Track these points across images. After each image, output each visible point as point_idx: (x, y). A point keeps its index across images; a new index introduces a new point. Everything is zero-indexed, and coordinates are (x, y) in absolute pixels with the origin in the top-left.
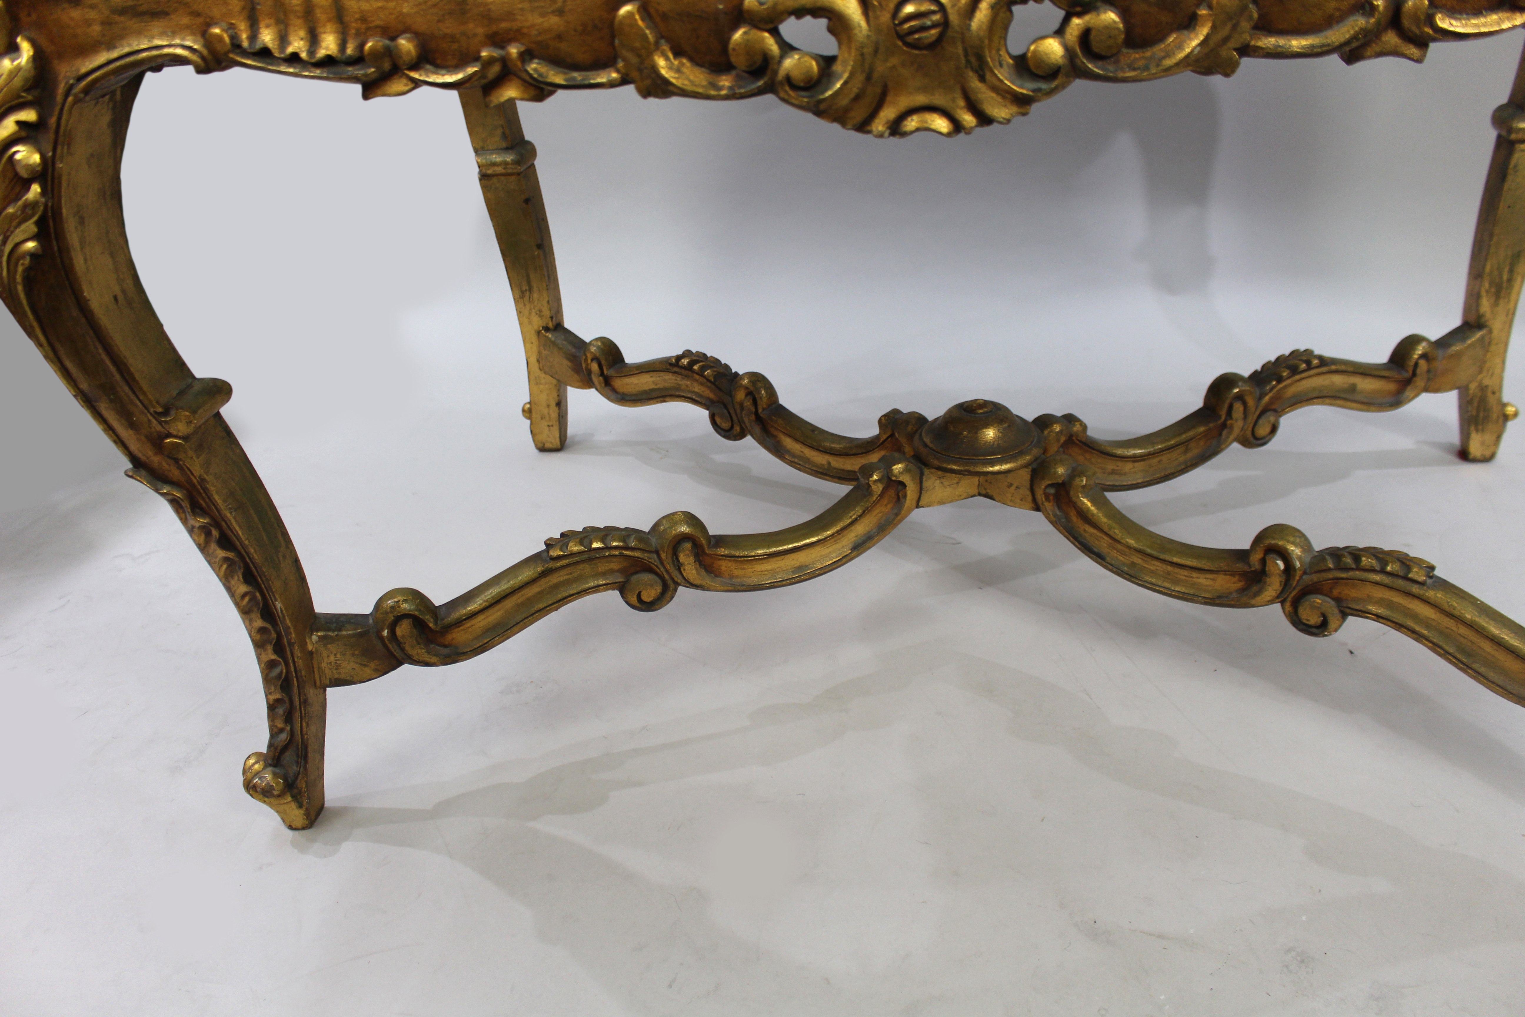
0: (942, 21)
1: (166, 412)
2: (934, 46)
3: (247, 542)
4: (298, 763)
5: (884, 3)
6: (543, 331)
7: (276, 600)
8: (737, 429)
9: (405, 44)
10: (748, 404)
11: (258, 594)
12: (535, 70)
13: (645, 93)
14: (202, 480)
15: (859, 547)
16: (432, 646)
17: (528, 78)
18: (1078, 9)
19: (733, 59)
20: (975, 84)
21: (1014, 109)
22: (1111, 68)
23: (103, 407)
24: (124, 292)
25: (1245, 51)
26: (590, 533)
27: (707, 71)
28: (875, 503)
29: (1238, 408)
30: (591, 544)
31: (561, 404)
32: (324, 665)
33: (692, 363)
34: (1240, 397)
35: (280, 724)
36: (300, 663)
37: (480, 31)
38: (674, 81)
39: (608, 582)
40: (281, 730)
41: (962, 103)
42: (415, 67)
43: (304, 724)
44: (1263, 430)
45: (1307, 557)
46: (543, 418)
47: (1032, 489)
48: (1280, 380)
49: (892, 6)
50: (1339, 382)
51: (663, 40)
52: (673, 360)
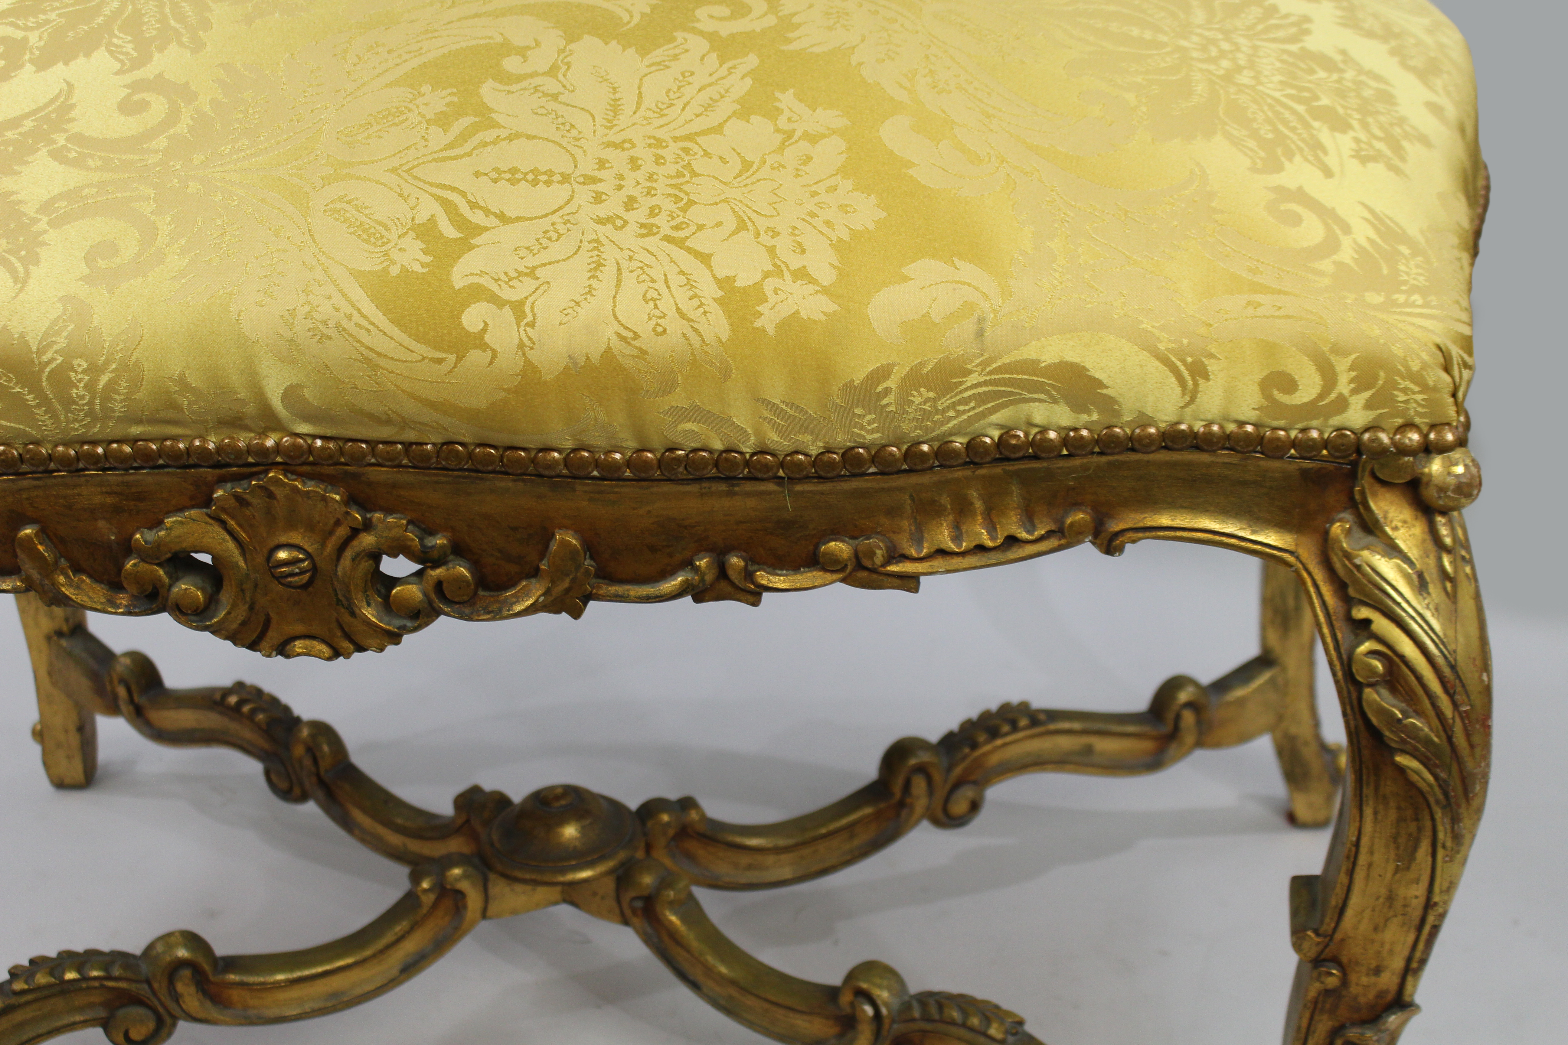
0: (311, 567)
2: (305, 586)
5: (258, 548)
6: (55, 638)
8: (297, 791)
10: (308, 762)
13: (46, 601)
15: (411, 968)
18: (433, 563)
19: (127, 584)
20: (347, 619)
21: (385, 641)
25: (589, 597)
26: (68, 958)
27: (107, 587)
28: (425, 916)
29: (919, 785)
30: (63, 973)
33: (241, 702)
34: (921, 769)
38: (73, 597)
39: (87, 1017)
41: (339, 634)
44: (959, 807)
45: (895, 1003)
46: (59, 745)
47: (618, 900)
48: (974, 746)
49: (265, 551)
50: (1065, 743)
51: (62, 560)
52: (218, 696)
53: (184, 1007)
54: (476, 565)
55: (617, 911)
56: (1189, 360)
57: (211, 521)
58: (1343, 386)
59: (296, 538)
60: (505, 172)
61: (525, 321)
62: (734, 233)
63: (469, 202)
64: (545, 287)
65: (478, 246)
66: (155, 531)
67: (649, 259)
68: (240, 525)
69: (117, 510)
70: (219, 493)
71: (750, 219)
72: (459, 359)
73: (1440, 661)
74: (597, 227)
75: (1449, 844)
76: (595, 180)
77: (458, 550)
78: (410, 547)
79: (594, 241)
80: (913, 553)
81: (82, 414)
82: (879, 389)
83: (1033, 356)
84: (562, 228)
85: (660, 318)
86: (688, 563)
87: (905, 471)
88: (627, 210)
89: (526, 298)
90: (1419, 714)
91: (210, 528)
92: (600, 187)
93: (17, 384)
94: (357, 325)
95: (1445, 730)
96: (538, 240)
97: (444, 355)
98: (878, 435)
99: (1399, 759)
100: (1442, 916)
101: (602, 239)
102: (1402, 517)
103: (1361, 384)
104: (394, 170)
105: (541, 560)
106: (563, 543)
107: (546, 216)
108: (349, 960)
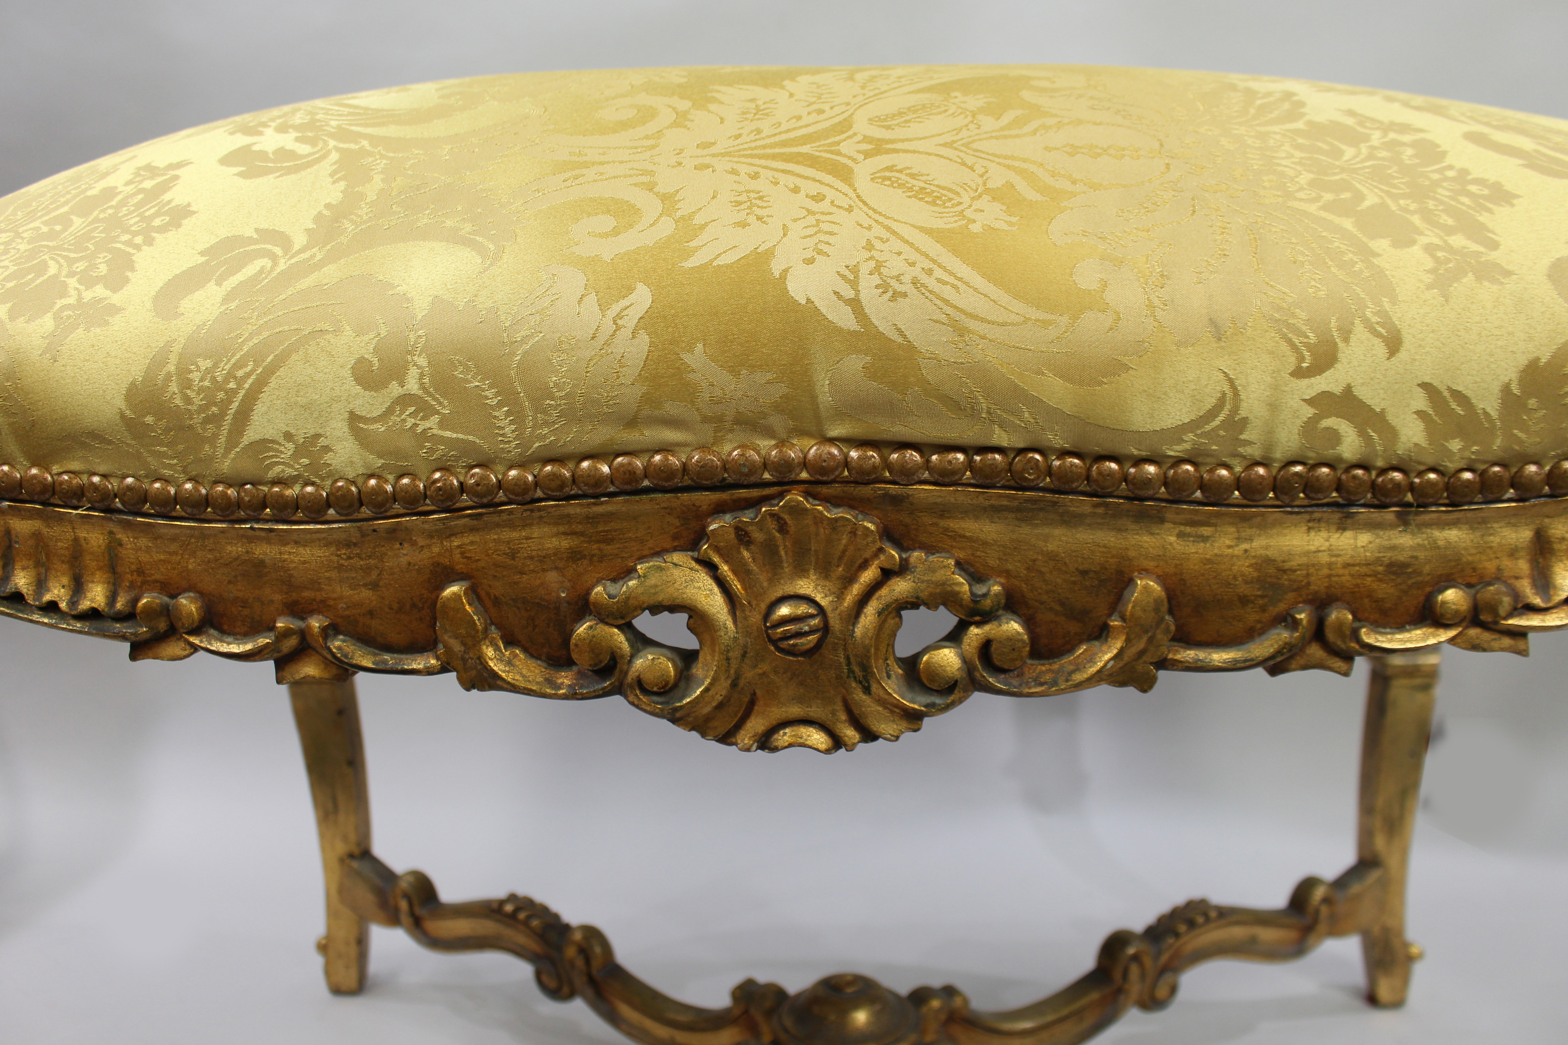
0: (821, 625)
2: (810, 653)
5: (754, 603)
6: (347, 859)
8: (566, 990)
9: (187, 605)
10: (580, 963)
12: (339, 648)
13: (469, 684)
17: (329, 657)
18: (977, 618)
19: (574, 656)
20: (859, 695)
21: (904, 724)
22: (1015, 682)
25: (1163, 664)
27: (544, 664)
31: (362, 942)
33: (517, 910)
34: (1136, 958)
37: (278, 597)
38: (503, 675)
41: (843, 717)
42: (196, 631)
44: (1161, 992)
46: (339, 957)
48: (1174, 934)
49: (763, 606)
51: (493, 628)
52: (494, 907)
54: (1029, 622)
57: (697, 567)
59: (805, 586)
63: (1048, 171)
65: (1072, 209)
66: (622, 582)
68: (734, 571)
69: (575, 556)
70: (714, 527)
72: (1074, 320)
76: (1189, 156)
77: (1012, 602)
78: (958, 593)
79: (1209, 207)
80: (1539, 602)
81: (555, 413)
84: (1169, 194)
86: (1287, 617)
89: (1145, 256)
91: (694, 577)
92: (1197, 162)
93: (476, 376)
94: (939, 280)
96: (1142, 205)
97: (1051, 317)
101: (1218, 206)
104: (948, 145)
107: (1142, 184)
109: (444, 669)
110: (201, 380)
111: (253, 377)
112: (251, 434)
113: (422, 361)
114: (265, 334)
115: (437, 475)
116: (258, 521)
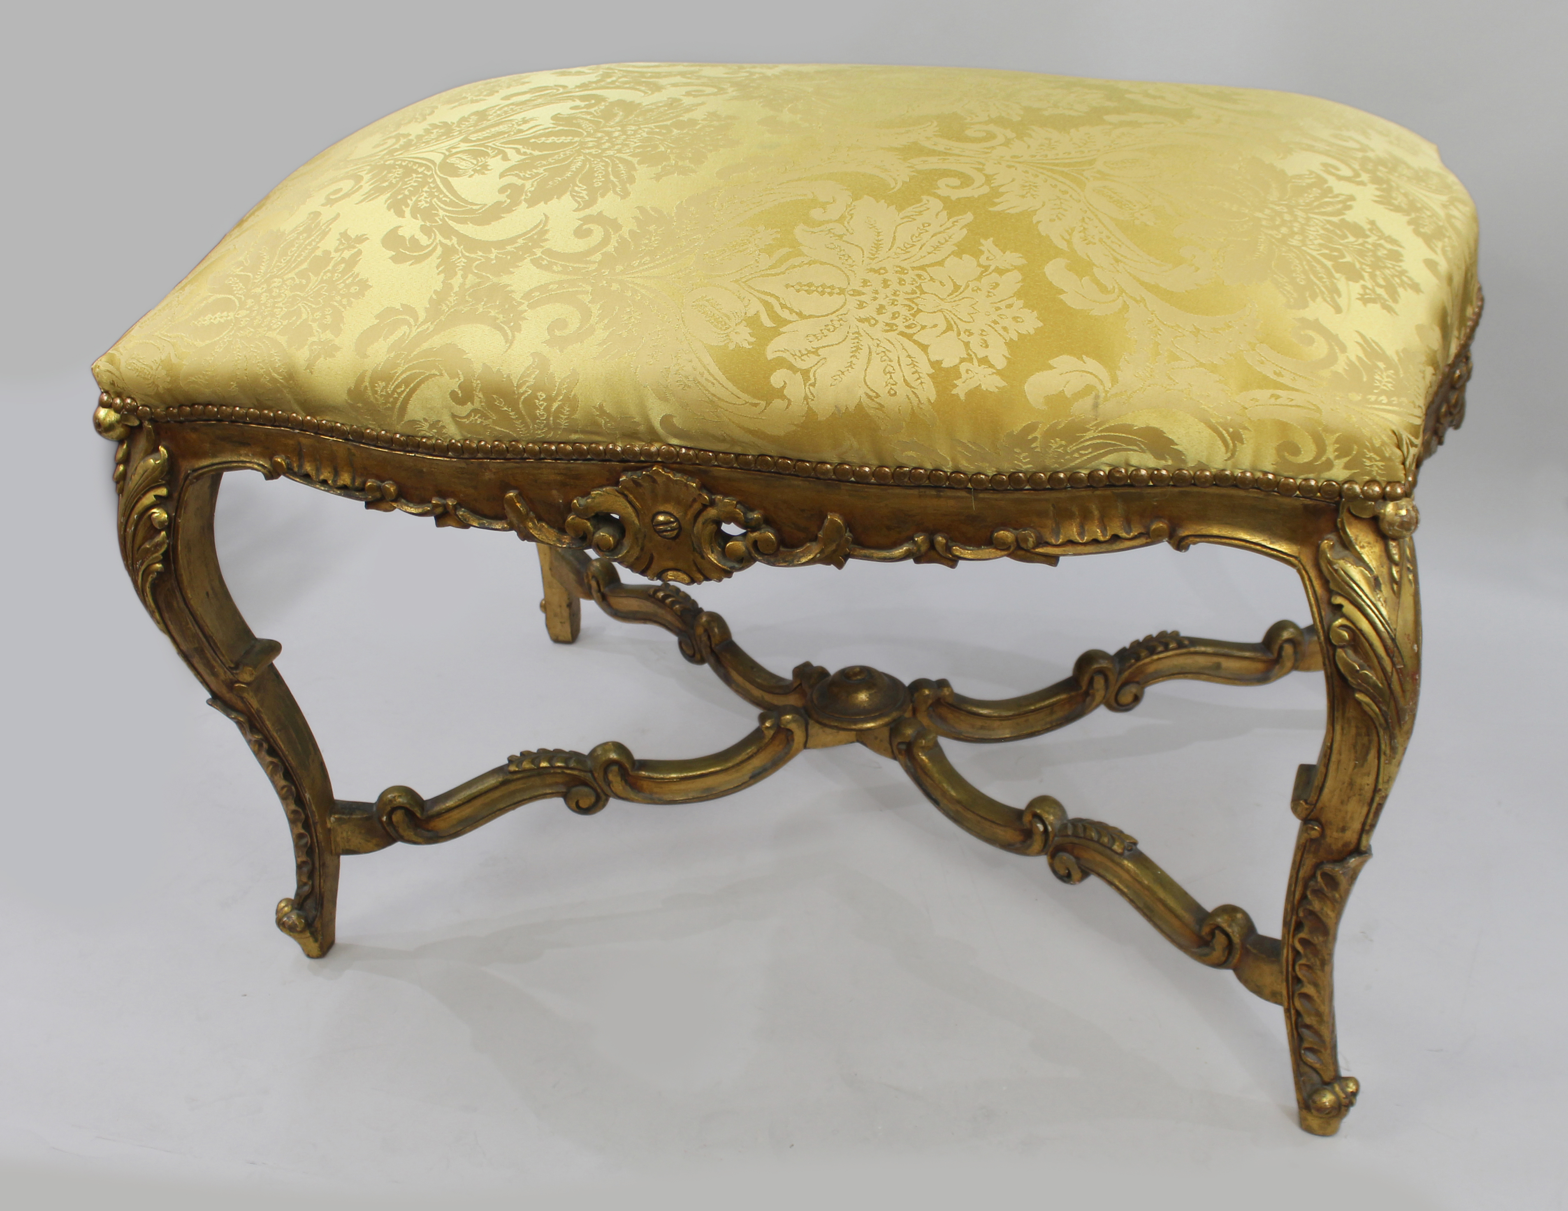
0: (678, 526)
1: (237, 667)
2: (675, 538)
3: (287, 753)
4: (316, 909)
5: (646, 513)
7: (306, 792)
8: (698, 656)
9: (390, 487)
10: (705, 638)
11: (293, 788)
12: (462, 515)
13: (522, 537)
14: (258, 712)
15: (757, 776)
16: (419, 830)
17: (458, 520)
18: (750, 529)
19: (568, 529)
20: (699, 560)
21: (722, 575)
22: (773, 560)
23: (196, 661)
24: (213, 589)
25: (849, 556)
26: (543, 753)
27: (556, 533)
28: (767, 745)
29: (1099, 682)
30: (540, 763)
31: (574, 608)
32: (338, 839)
33: (666, 597)
34: (1101, 672)
35: (305, 879)
36: (321, 837)
37: (431, 488)
38: (537, 535)
39: (554, 791)
40: (305, 884)
41: (694, 569)
42: (394, 500)
43: (322, 881)
44: (1126, 698)
45: (1058, 824)
46: (556, 615)
47: (891, 744)
48: (1138, 659)
49: (651, 515)
50: (1202, 661)
51: (531, 513)
52: (651, 592)
53: (613, 789)
54: (778, 531)
55: (890, 750)
56: (1231, 430)
57: (619, 495)
58: (1330, 453)
60: (805, 285)
61: (810, 382)
62: (944, 332)
63: (780, 304)
64: (823, 361)
65: (784, 333)
66: (585, 498)
67: (889, 346)
68: (636, 498)
69: (563, 484)
70: (623, 478)
71: (955, 323)
72: (768, 404)
73: (1385, 635)
74: (859, 324)
75: (1388, 752)
76: (860, 293)
77: (768, 521)
78: (740, 517)
79: (856, 333)
80: (1053, 541)
81: (542, 425)
82: (1030, 437)
83: (1129, 422)
84: (836, 324)
85: (893, 385)
86: (910, 539)
87: (1048, 489)
88: (878, 314)
89: (811, 368)
90: (1371, 667)
91: (618, 499)
92: (862, 298)
93: (505, 405)
94: (707, 380)
95: (1386, 680)
96: (821, 330)
97: (758, 402)
98: (1031, 466)
99: (1359, 696)
100: (1385, 798)
101: (861, 332)
102: (1367, 540)
103: (1342, 452)
104: (736, 281)
105: (819, 530)
106: (833, 522)
107: (827, 315)
108: (718, 769)
109: (511, 529)
110: (381, 392)
111: (405, 393)
112: (407, 418)
113: (481, 395)
114: (408, 373)
115: (496, 443)
116: (418, 452)
